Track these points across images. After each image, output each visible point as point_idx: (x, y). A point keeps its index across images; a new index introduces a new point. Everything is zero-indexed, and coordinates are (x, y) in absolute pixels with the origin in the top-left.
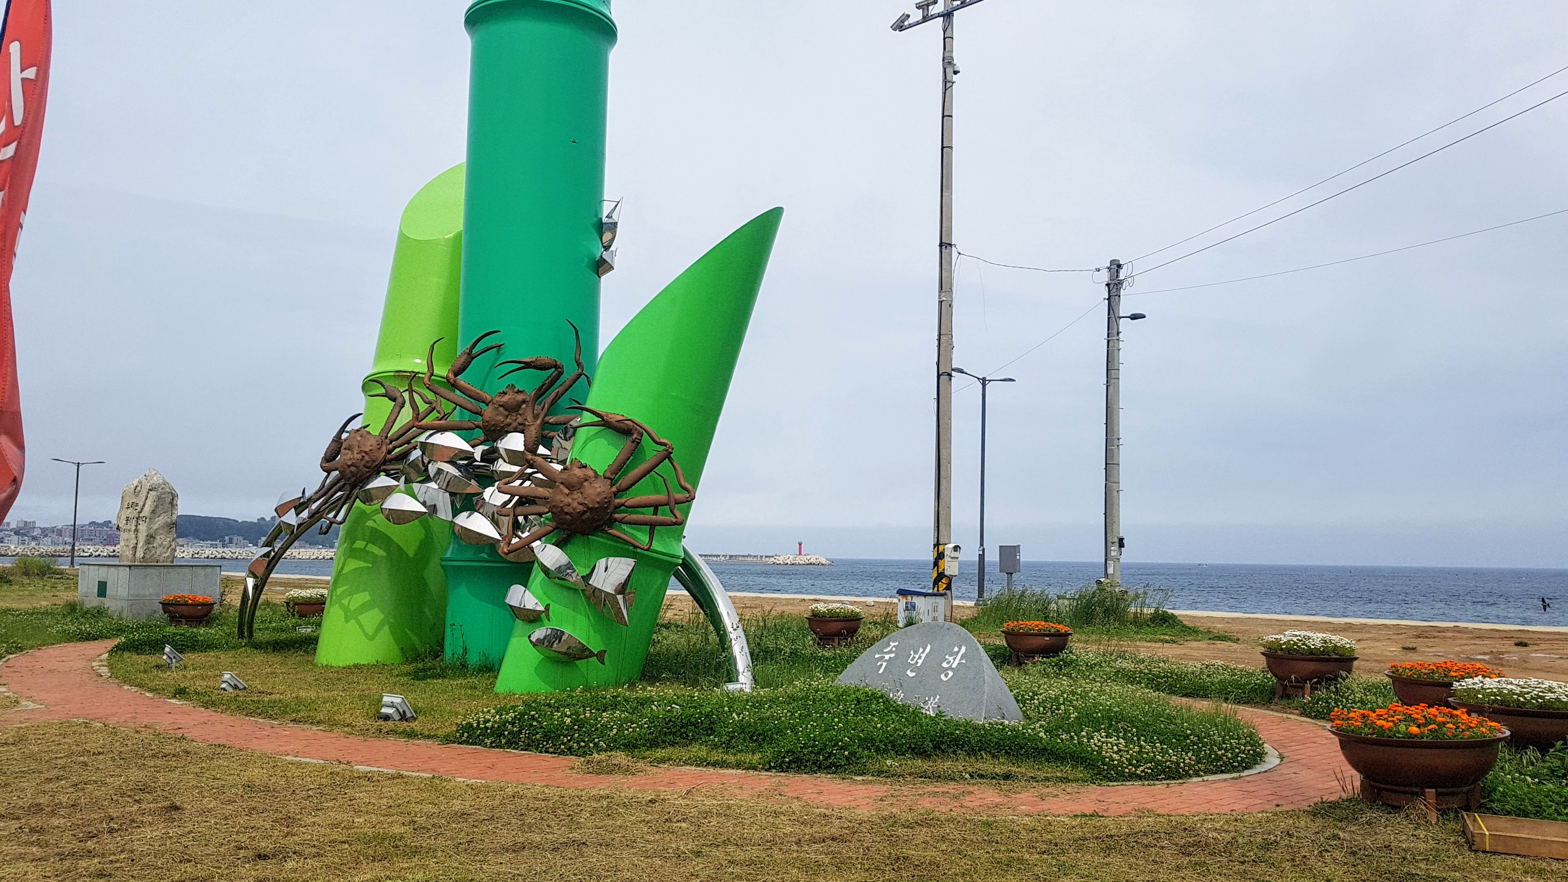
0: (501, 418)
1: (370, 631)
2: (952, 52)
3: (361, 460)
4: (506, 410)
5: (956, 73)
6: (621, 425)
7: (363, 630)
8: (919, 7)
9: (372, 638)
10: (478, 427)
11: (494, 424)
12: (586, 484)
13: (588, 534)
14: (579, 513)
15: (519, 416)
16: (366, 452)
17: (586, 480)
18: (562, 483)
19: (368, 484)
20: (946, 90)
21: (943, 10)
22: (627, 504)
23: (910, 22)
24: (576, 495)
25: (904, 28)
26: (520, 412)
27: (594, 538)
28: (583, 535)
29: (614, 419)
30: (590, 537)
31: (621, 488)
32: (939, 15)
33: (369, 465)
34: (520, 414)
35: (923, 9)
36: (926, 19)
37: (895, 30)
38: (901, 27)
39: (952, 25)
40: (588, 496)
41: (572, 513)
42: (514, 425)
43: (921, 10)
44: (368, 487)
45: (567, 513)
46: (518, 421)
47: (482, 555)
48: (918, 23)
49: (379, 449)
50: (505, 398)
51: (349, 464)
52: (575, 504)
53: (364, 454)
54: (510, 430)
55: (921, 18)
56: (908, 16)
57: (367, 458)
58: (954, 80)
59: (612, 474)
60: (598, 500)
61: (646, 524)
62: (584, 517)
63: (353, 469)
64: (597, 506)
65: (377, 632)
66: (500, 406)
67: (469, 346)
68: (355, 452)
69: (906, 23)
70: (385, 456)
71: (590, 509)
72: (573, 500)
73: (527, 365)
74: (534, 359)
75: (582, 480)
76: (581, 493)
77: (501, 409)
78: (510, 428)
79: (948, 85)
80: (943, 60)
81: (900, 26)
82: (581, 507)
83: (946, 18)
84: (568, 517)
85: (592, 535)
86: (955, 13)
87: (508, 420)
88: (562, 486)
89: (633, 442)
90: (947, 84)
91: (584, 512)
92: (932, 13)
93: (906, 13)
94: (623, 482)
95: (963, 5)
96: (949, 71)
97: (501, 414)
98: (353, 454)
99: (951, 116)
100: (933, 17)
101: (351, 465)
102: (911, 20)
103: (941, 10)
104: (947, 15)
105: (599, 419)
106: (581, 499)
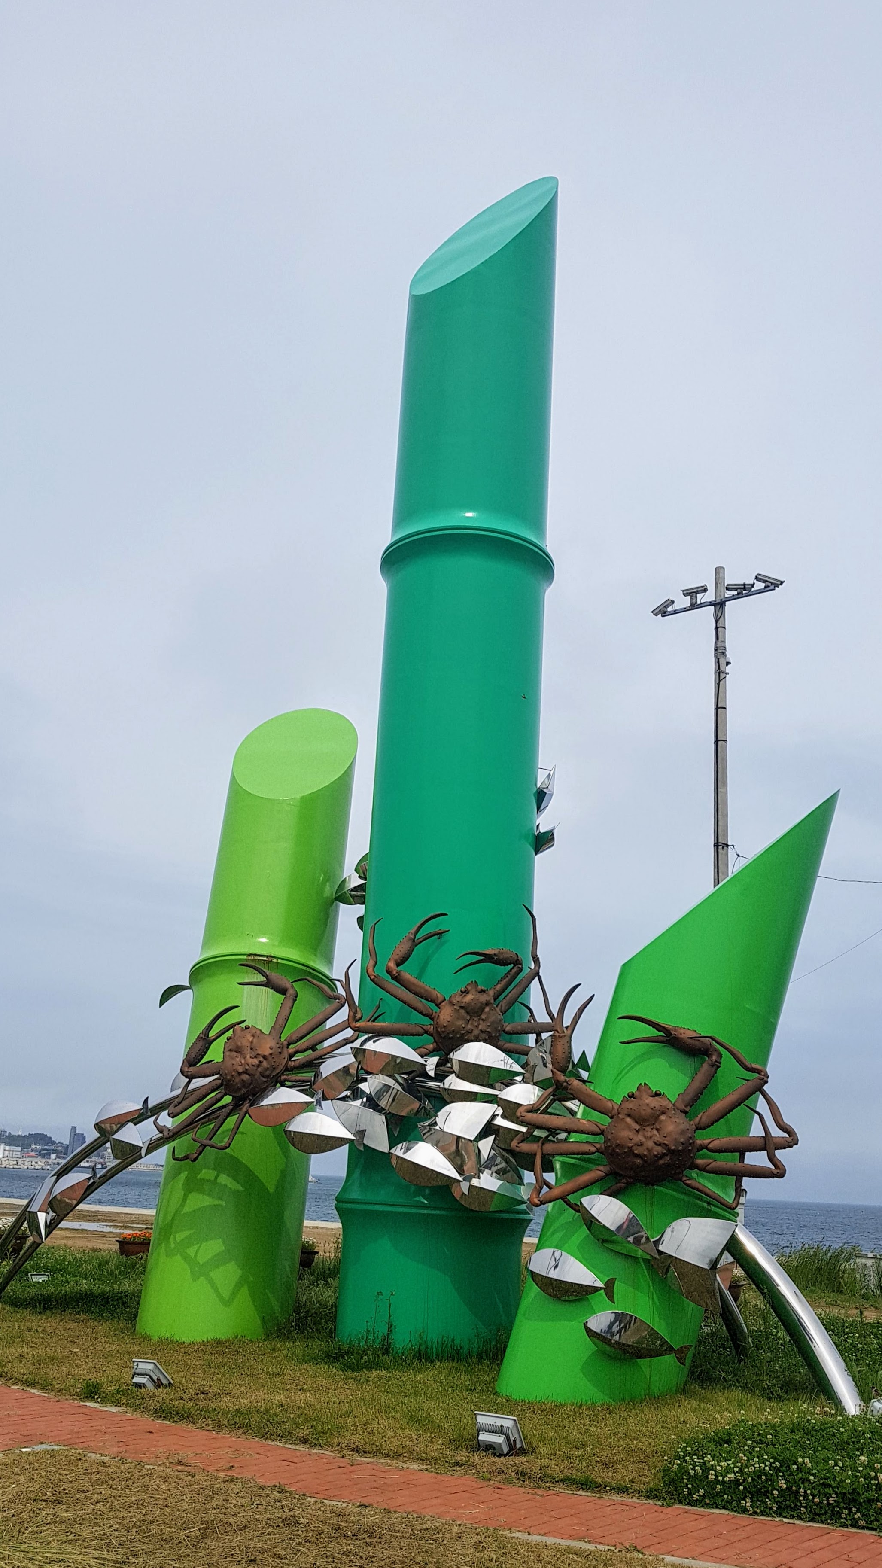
0: (461, 1023)
1: (226, 1294)
2: (724, 642)
3: (258, 1066)
4: (468, 1013)
5: (728, 663)
6: (697, 1043)
7: (216, 1291)
8: (686, 593)
9: (226, 1303)
10: (426, 1032)
11: (453, 1031)
12: (663, 1117)
13: (653, 1185)
14: (656, 1156)
15: (481, 1022)
16: (264, 1057)
17: (663, 1113)
18: (629, 1115)
19: (262, 1101)
20: (720, 681)
21: (714, 599)
22: (710, 1146)
23: (676, 608)
24: (649, 1131)
25: (667, 613)
26: (483, 1017)
27: (660, 1188)
28: (647, 1184)
29: (685, 1035)
30: (656, 1187)
31: (702, 1125)
32: (711, 604)
33: (268, 1073)
34: (482, 1020)
35: (691, 596)
36: (694, 606)
37: (656, 615)
38: (665, 612)
39: (724, 617)
40: (670, 1134)
41: (645, 1156)
42: (476, 1032)
43: (689, 597)
44: (262, 1104)
45: (637, 1156)
46: (480, 1027)
47: (417, 1199)
48: (685, 610)
49: (280, 1053)
50: (469, 998)
51: (241, 1070)
52: (650, 1144)
53: (261, 1059)
54: (470, 1039)
55: (689, 605)
56: (673, 602)
57: (265, 1064)
58: (727, 671)
59: (686, 1106)
60: (682, 1140)
61: (733, 1175)
62: (661, 1162)
63: (245, 1077)
64: (680, 1148)
65: (234, 1294)
66: (461, 1007)
67: (413, 931)
68: (248, 1057)
69: (670, 609)
70: (287, 1063)
71: (671, 1152)
72: (647, 1138)
73: (488, 958)
74: (496, 952)
75: (658, 1113)
76: (657, 1130)
77: (462, 1011)
78: (472, 1037)
79: (722, 676)
80: (716, 650)
81: (663, 611)
82: (659, 1148)
83: (718, 608)
84: (639, 1161)
85: (657, 1185)
86: (727, 603)
87: (469, 1027)
88: (628, 1120)
89: (712, 1066)
90: (721, 674)
91: (664, 1155)
92: (702, 601)
93: (671, 599)
94: (702, 1117)
95: (740, 596)
96: (722, 661)
97: (463, 1019)
98: (245, 1058)
99: (725, 708)
100: (703, 605)
101: (243, 1072)
102: (676, 606)
103: (712, 599)
104: (719, 605)
105: (662, 1034)
106: (658, 1137)
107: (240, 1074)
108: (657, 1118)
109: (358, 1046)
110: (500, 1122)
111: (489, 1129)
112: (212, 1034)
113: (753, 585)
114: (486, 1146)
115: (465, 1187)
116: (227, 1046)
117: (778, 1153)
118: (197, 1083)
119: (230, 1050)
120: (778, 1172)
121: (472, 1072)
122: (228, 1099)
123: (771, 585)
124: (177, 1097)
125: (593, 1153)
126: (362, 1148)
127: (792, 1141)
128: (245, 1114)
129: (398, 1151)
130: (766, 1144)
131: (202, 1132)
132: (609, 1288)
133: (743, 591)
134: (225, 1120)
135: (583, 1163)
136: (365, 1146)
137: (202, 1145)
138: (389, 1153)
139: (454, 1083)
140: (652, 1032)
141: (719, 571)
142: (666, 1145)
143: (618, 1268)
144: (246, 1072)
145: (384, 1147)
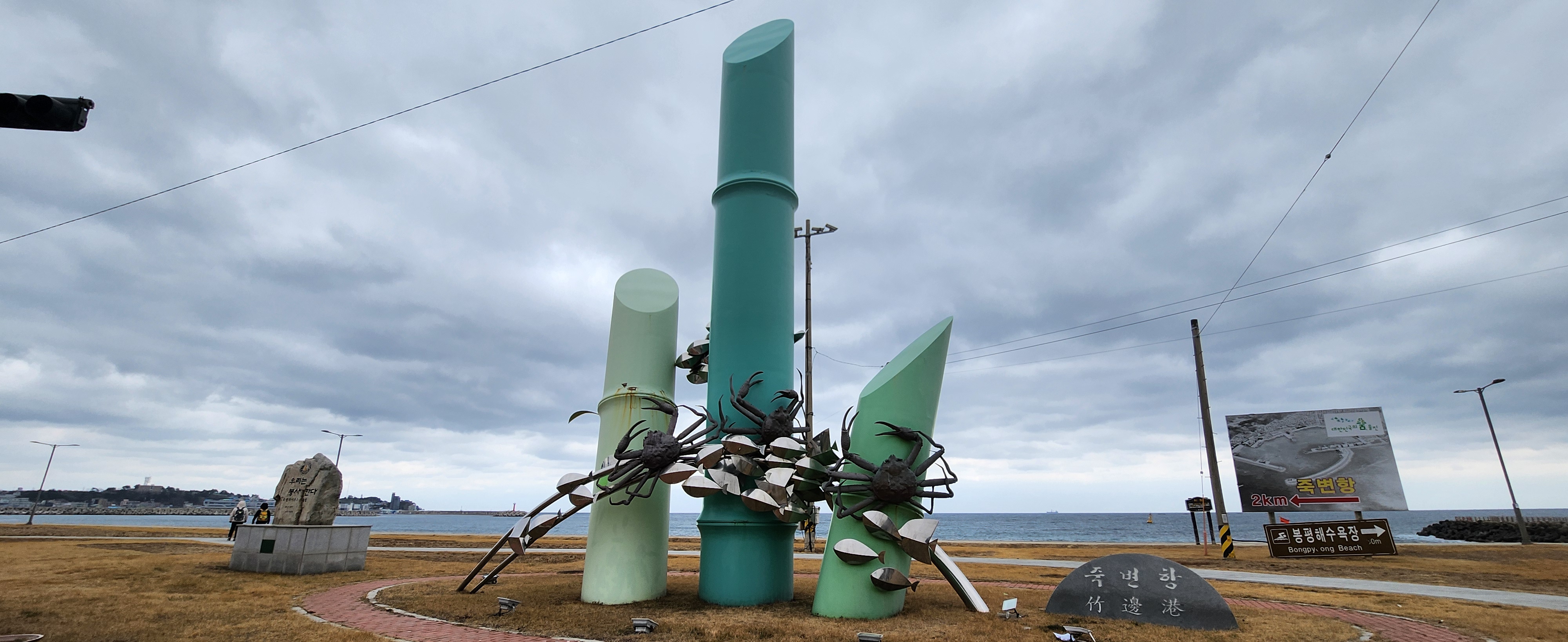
3: (666, 452)
4: (780, 422)
6: (912, 434)
10: (758, 432)
12: (903, 471)
13: (898, 504)
14: (901, 490)
17: (903, 469)
18: (887, 471)
19: (667, 471)
22: (922, 484)
24: (898, 478)
28: (895, 504)
29: (905, 430)
31: (917, 474)
42: (783, 432)
49: (677, 445)
50: (779, 415)
52: (898, 484)
53: (667, 448)
60: (913, 482)
63: (659, 458)
67: (748, 380)
68: (659, 447)
70: (680, 450)
72: (895, 481)
73: (785, 395)
74: (789, 391)
75: (900, 469)
76: (901, 477)
77: (777, 421)
82: (903, 486)
84: (893, 493)
87: (780, 429)
89: (919, 445)
91: (905, 489)
97: (777, 425)
98: (657, 448)
103: (805, 234)
104: (808, 237)
105: (895, 430)
106: (901, 481)
107: (655, 456)
108: (900, 471)
109: (724, 440)
110: (795, 477)
111: (791, 482)
112: (631, 435)
113: (823, 229)
114: (790, 490)
115: (782, 511)
116: (645, 442)
117: (950, 486)
118: (623, 462)
119: (648, 444)
120: (951, 495)
121: (781, 452)
122: (647, 470)
123: (832, 229)
124: (612, 469)
125: (866, 490)
126: (726, 493)
127: (955, 480)
128: (658, 478)
129: (744, 494)
130: (945, 482)
131: (632, 488)
132: (881, 558)
133: (819, 231)
134: (646, 480)
135: (859, 496)
136: (728, 492)
137: (632, 495)
138: (741, 495)
139: (770, 458)
140: (890, 430)
141: (808, 221)
142: (906, 484)
143: (882, 547)
144: (659, 455)
145: (737, 492)
